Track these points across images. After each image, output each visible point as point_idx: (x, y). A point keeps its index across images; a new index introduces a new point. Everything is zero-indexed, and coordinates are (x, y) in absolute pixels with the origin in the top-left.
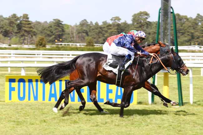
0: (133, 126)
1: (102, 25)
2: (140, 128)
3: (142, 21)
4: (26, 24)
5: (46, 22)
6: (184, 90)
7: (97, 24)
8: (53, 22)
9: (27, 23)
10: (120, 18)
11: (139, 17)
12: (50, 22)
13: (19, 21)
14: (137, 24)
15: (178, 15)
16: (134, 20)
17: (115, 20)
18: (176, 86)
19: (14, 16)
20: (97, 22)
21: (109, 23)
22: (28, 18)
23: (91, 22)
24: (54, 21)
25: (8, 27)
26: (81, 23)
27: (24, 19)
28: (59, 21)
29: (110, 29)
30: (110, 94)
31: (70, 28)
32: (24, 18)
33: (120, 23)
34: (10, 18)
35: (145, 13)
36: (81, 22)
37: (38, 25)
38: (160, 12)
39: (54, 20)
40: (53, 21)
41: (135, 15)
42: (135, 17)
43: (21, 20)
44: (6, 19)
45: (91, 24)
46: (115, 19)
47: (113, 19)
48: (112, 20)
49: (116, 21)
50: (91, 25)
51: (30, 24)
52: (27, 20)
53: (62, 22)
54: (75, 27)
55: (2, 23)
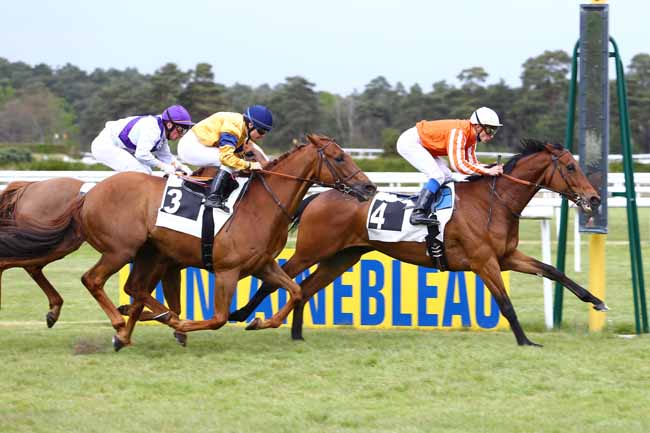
1: (432, 94)
3: (552, 80)
4: (207, 93)
5: (266, 86)
7: (416, 89)
8: (285, 86)
9: (207, 89)
11: (541, 68)
12: (277, 87)
13: (184, 86)
14: (538, 87)
16: (527, 77)
17: (470, 77)
19: (171, 69)
20: (417, 85)
21: (453, 87)
22: (211, 76)
23: (400, 85)
24: (290, 84)
25: (151, 104)
26: (371, 88)
27: (200, 79)
28: (304, 82)
29: (456, 104)
31: (337, 103)
32: (198, 76)
33: (482, 84)
34: (157, 76)
35: (560, 56)
36: (370, 85)
37: (240, 94)
39: (289, 79)
40: (284, 82)
41: (530, 61)
42: (532, 68)
43: (192, 80)
44: (146, 78)
45: (398, 91)
46: (471, 73)
47: (466, 74)
48: (461, 77)
49: (475, 80)
50: (400, 94)
51: (216, 92)
52: (208, 80)
53: (313, 85)
54: (351, 99)
55: (135, 91)
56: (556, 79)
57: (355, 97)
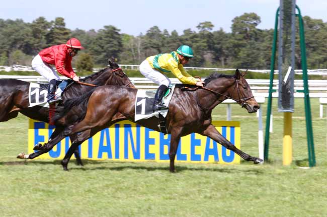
0: (234, 199)
1: (183, 35)
2: (246, 202)
3: (248, 30)
4: (61, 34)
5: (93, 31)
6: (316, 141)
7: (175, 33)
8: (104, 30)
9: (62, 32)
10: (212, 24)
11: (242, 22)
12: (99, 31)
13: (49, 30)
14: (240, 33)
15: (308, 18)
16: (234, 27)
17: (203, 27)
18: (305, 135)
19: (41, 20)
20: (175, 31)
21: (195, 32)
22: (64, 24)
23: (166, 31)
24: (106, 29)
25: (31, 39)
27: (58, 26)
28: (114, 29)
29: (196, 42)
30: (196, 147)
31: (132, 40)
32: (56, 24)
33: (212, 31)
34: (34, 24)
35: (253, 16)
36: (149, 31)
37: (79, 34)
38: (277, 15)
39: (106, 27)
40: (104, 29)
41: (236, 18)
42: (237, 23)
43: (53, 27)
44: (28, 25)
45: (165, 34)
46: (204, 25)
47: (201, 25)
48: (199, 27)
49: (206, 28)
50: (165, 36)
51: (66, 33)
52: (62, 27)
53: (119, 30)
54: (139, 39)
55: (22, 32)
56: (250, 29)
57: (141, 37)
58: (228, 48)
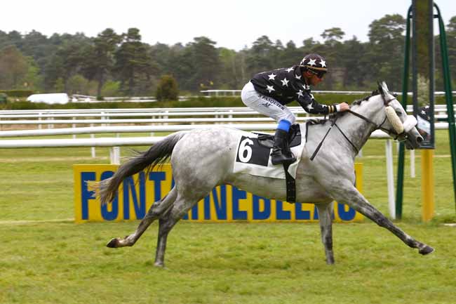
1: (302, 47)
3: (392, 37)
5: (179, 44)
7: (291, 45)
8: (194, 44)
9: (136, 48)
10: (342, 31)
11: (383, 27)
12: (187, 45)
13: (119, 45)
14: (381, 42)
16: (372, 34)
17: (331, 35)
19: (109, 33)
21: (319, 43)
22: (139, 37)
23: (279, 42)
24: (197, 42)
26: (257, 44)
27: (131, 40)
28: (207, 40)
31: (232, 57)
33: (342, 41)
34: (99, 38)
35: (397, 18)
36: (256, 42)
37: (160, 51)
39: (196, 39)
40: (194, 41)
41: (375, 22)
42: (376, 28)
43: (125, 41)
44: (91, 40)
45: (278, 46)
46: (331, 32)
47: (328, 33)
48: (324, 35)
49: (334, 37)
50: (279, 48)
51: (142, 50)
52: (136, 41)
53: (215, 43)
55: (82, 50)
56: (394, 36)
57: (245, 52)
58: (364, 64)
